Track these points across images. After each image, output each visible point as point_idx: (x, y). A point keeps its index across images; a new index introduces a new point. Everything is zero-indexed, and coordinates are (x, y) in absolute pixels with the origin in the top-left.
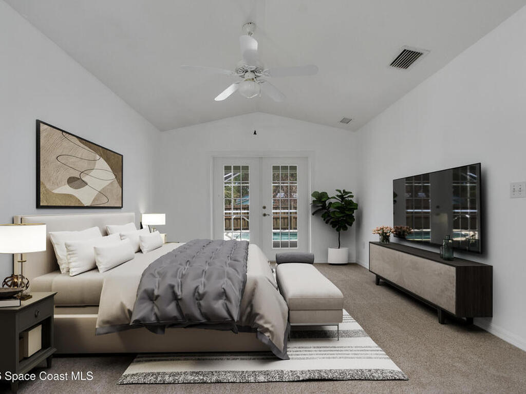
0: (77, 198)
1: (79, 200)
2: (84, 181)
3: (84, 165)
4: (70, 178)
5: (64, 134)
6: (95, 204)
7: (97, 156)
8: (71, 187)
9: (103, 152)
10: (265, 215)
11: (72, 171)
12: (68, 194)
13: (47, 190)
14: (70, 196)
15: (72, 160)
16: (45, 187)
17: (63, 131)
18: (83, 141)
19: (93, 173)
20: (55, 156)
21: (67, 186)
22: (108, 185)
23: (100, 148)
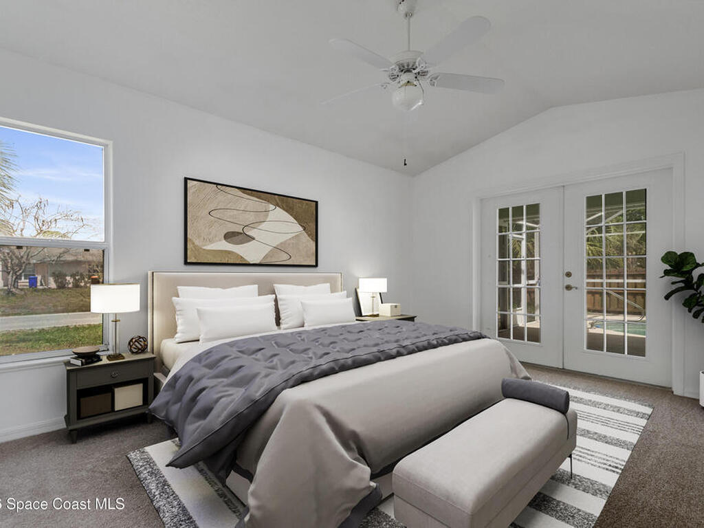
0: (238, 255)
1: (242, 257)
2: (248, 236)
3: (250, 218)
4: (228, 233)
5: (219, 187)
6: (268, 261)
7: (271, 206)
8: (230, 243)
9: (282, 201)
10: (568, 288)
11: (230, 225)
12: (226, 251)
13: (195, 246)
14: (229, 252)
15: (232, 214)
16: (194, 244)
17: (217, 184)
18: (248, 191)
19: (263, 226)
20: (207, 212)
21: (224, 241)
22: (290, 239)
23: (276, 196)
